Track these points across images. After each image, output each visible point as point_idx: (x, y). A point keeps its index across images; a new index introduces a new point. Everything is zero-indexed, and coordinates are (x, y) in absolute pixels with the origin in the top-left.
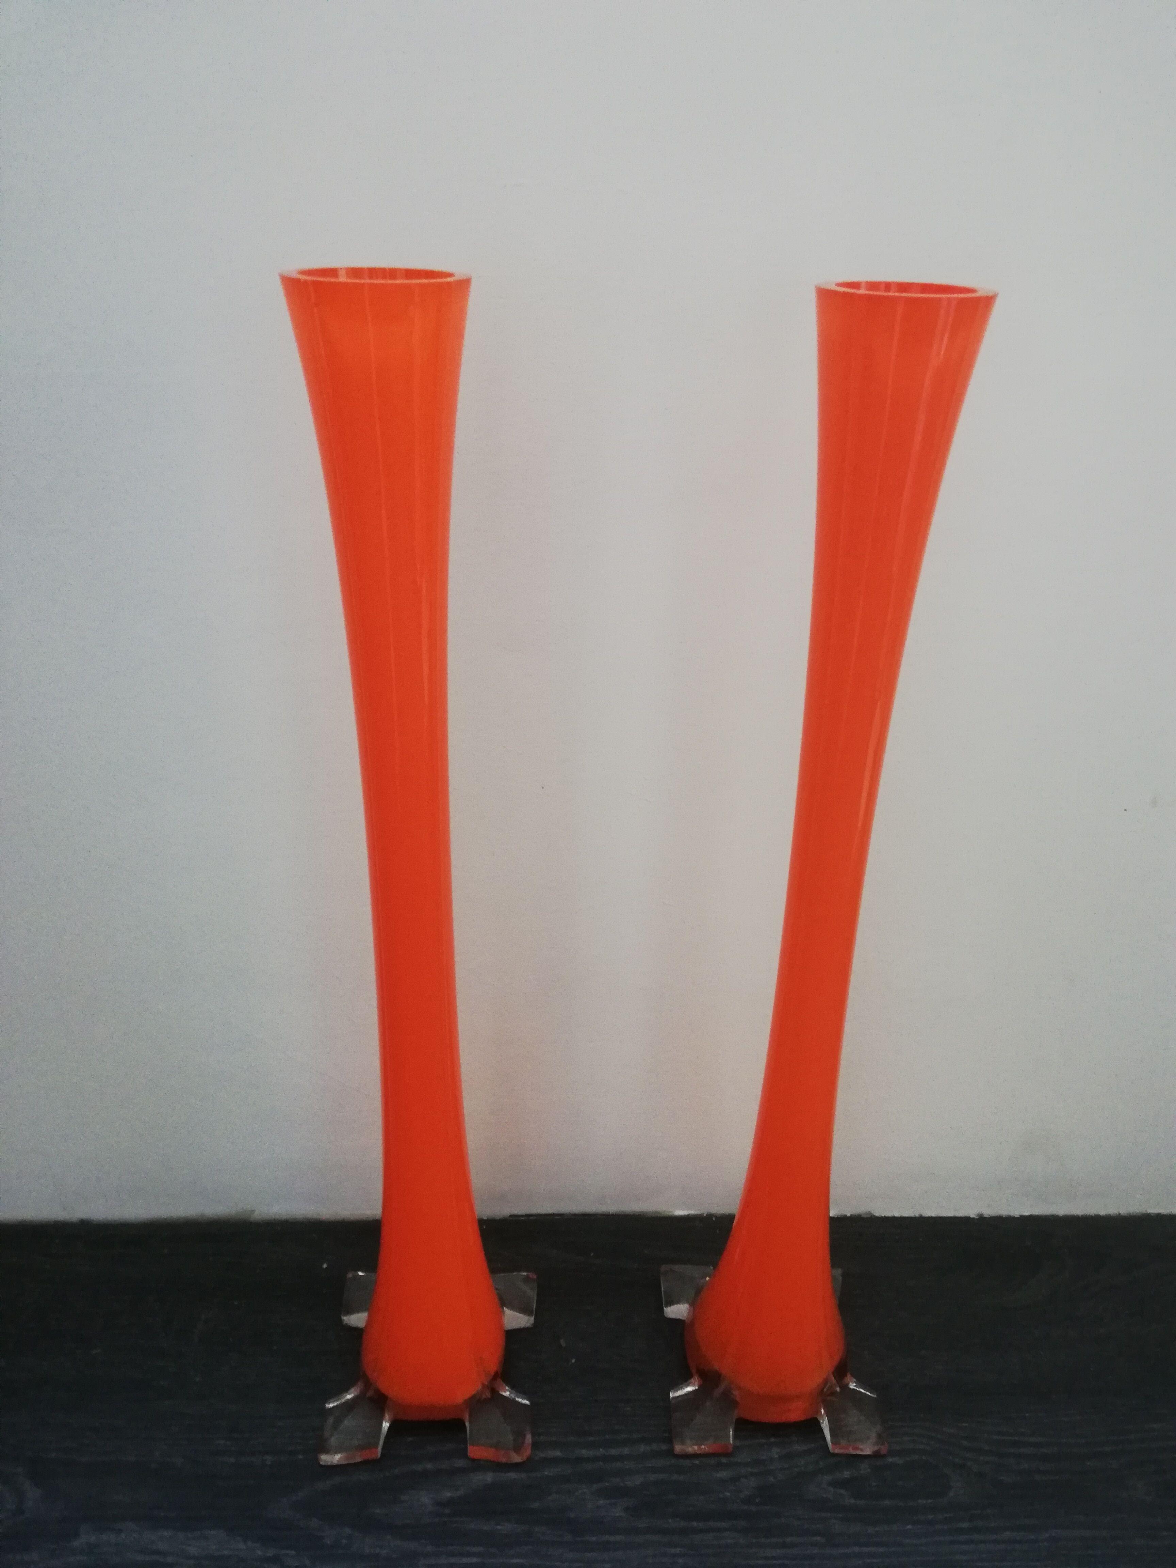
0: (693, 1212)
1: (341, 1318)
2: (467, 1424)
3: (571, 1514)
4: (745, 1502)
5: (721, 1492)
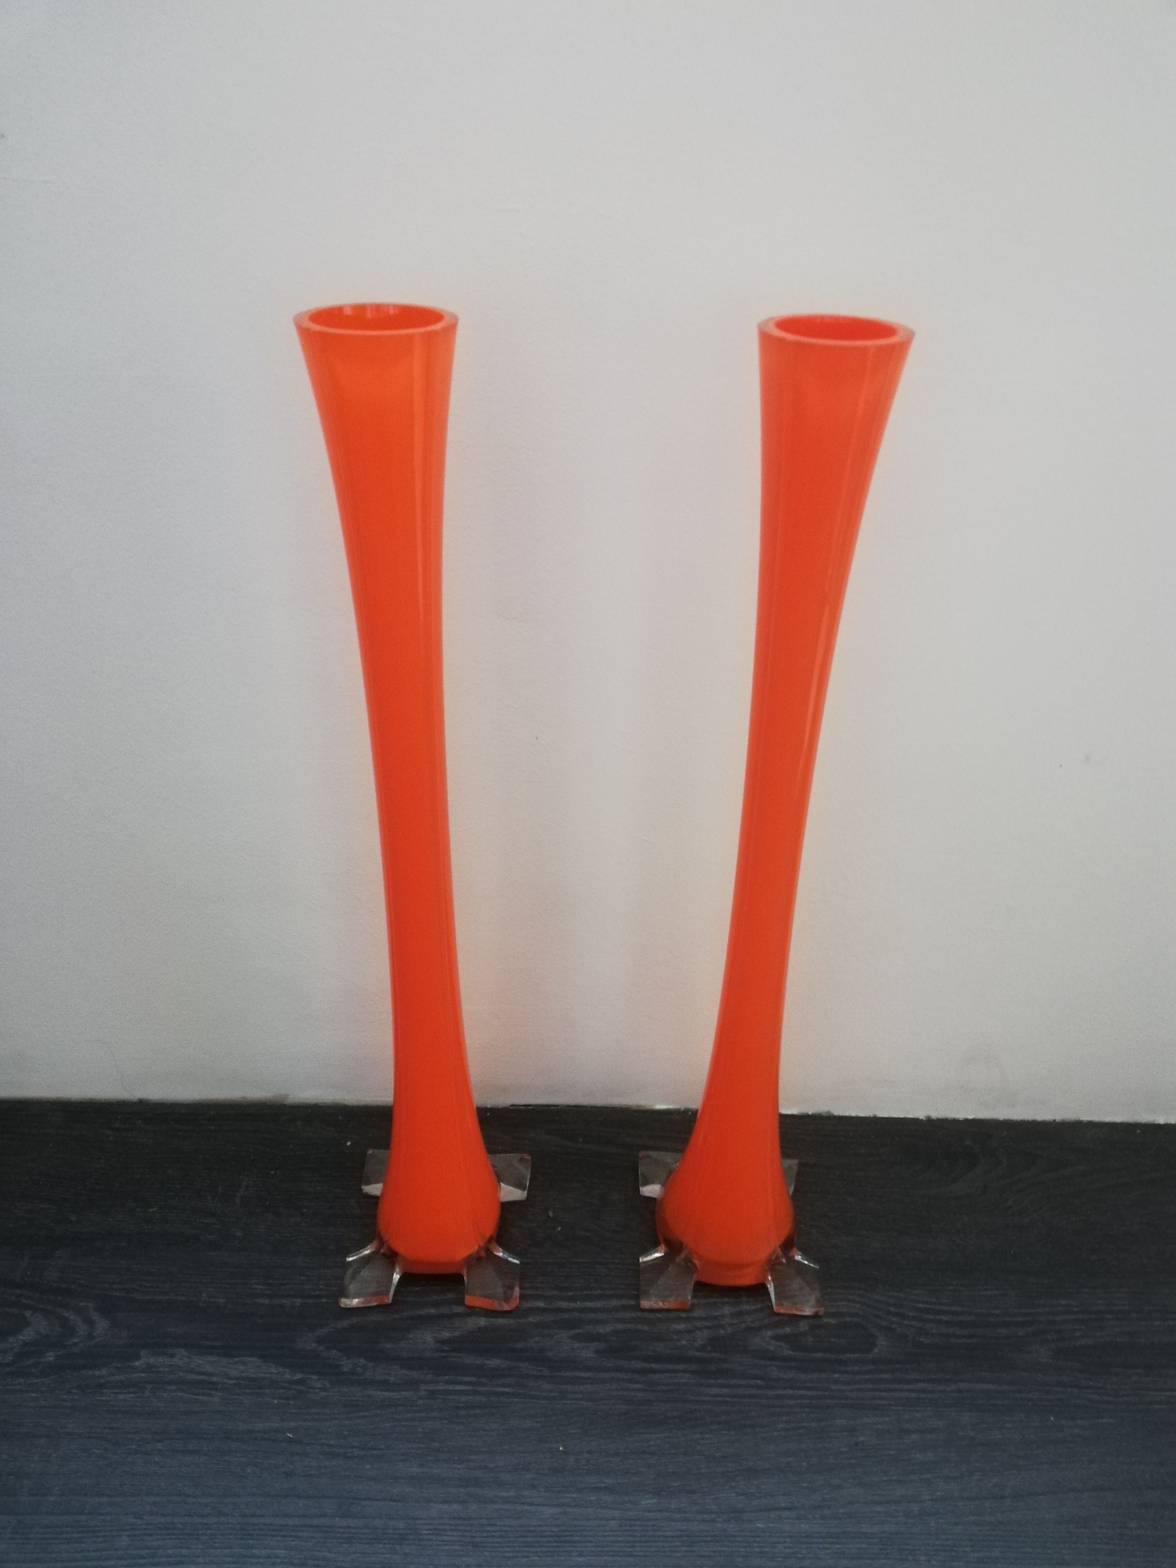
0: (671, 1107)
1: (361, 1187)
2: (465, 1278)
3: (550, 1354)
4: (698, 1349)
5: (678, 1340)
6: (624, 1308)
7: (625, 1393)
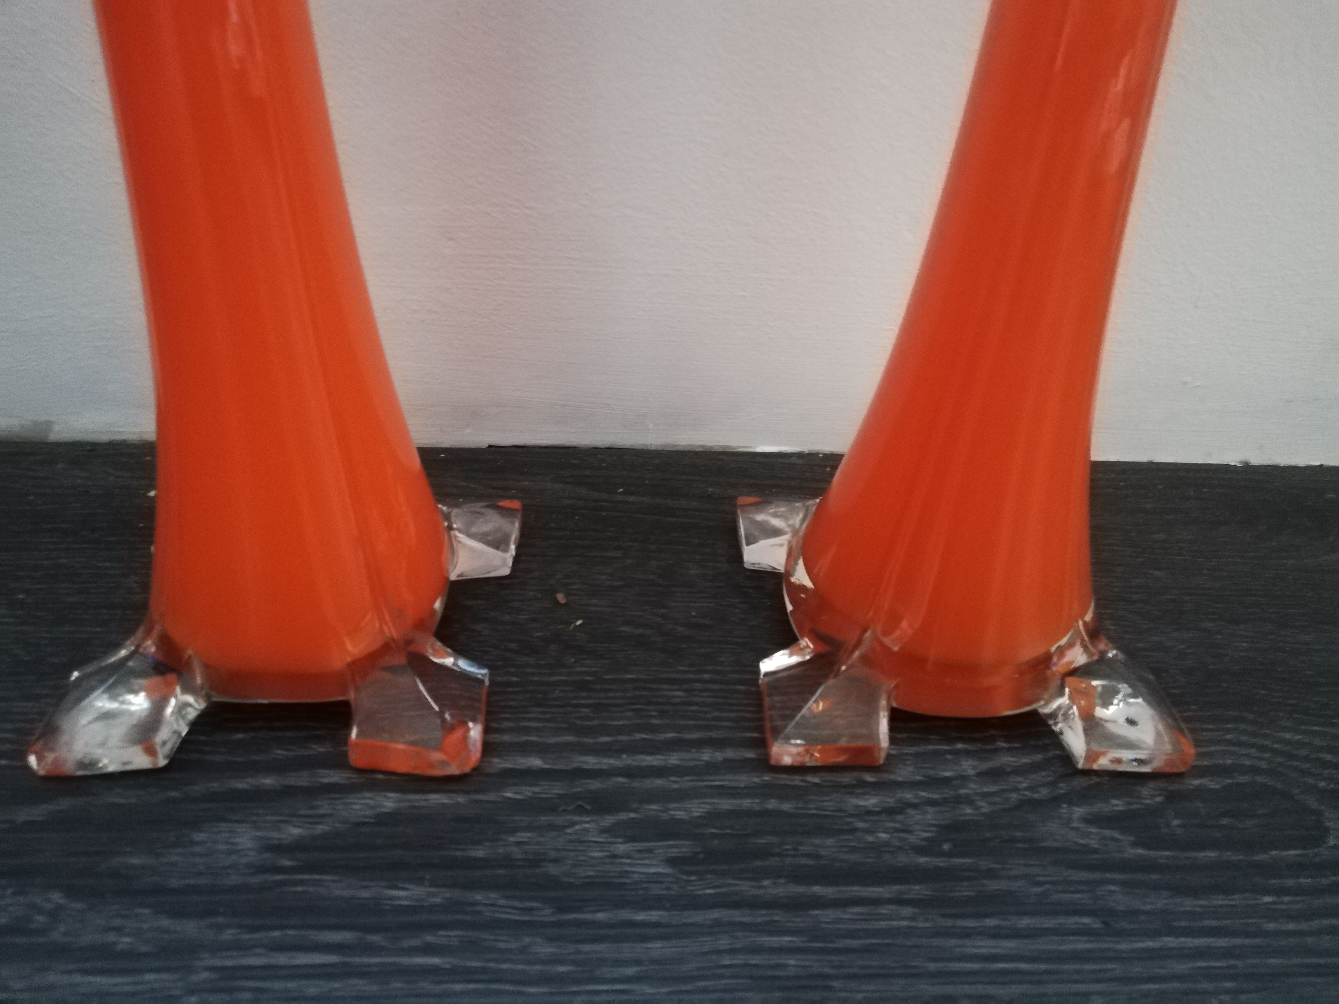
3: (553, 870)
4: (920, 850)
5: (869, 832)
6: (730, 766)
7: (755, 960)
